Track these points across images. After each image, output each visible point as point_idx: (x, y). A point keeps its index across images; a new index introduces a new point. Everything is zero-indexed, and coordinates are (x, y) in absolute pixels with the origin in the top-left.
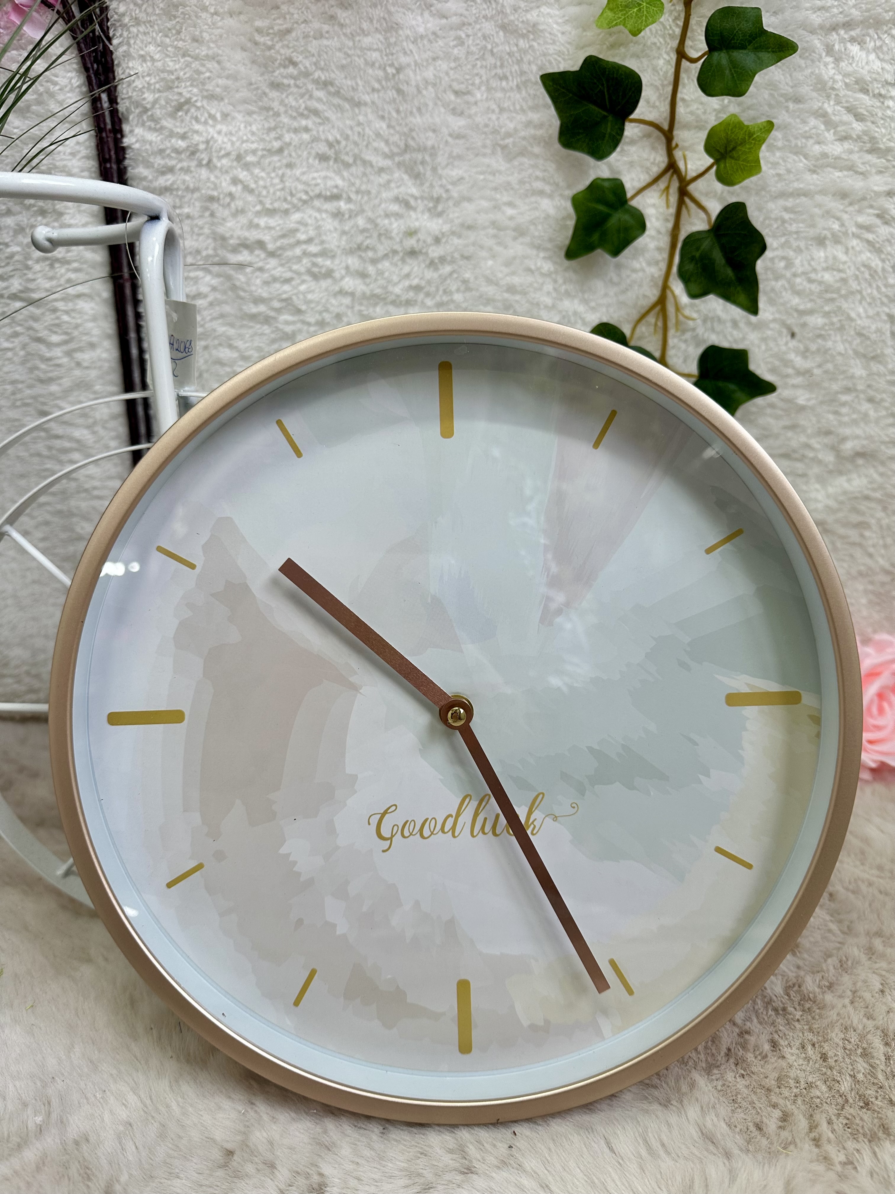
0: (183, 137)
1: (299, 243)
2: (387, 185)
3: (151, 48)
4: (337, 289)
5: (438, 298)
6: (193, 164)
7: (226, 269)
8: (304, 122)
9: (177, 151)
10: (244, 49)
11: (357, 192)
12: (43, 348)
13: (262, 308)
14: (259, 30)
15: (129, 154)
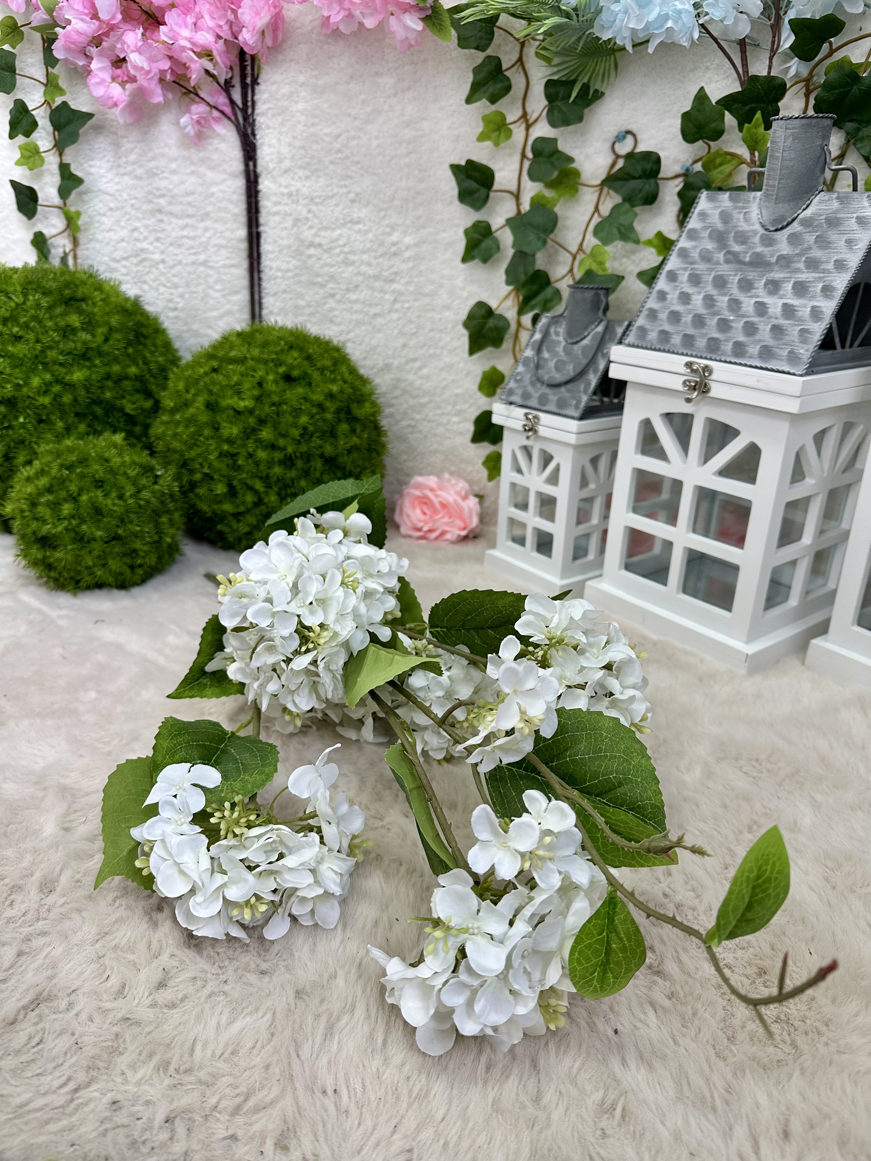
0: (286, 187)
1: (339, 246)
2: (384, 217)
3: (274, 141)
4: (356, 271)
5: (406, 279)
6: (290, 201)
7: (303, 257)
8: (346, 183)
9: (283, 194)
10: (317, 143)
11: (370, 221)
12: (212, 292)
13: (319, 280)
14: (326, 134)
15: (261, 195)
